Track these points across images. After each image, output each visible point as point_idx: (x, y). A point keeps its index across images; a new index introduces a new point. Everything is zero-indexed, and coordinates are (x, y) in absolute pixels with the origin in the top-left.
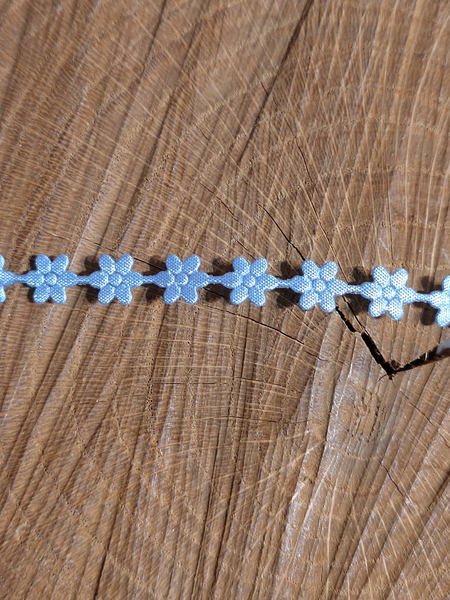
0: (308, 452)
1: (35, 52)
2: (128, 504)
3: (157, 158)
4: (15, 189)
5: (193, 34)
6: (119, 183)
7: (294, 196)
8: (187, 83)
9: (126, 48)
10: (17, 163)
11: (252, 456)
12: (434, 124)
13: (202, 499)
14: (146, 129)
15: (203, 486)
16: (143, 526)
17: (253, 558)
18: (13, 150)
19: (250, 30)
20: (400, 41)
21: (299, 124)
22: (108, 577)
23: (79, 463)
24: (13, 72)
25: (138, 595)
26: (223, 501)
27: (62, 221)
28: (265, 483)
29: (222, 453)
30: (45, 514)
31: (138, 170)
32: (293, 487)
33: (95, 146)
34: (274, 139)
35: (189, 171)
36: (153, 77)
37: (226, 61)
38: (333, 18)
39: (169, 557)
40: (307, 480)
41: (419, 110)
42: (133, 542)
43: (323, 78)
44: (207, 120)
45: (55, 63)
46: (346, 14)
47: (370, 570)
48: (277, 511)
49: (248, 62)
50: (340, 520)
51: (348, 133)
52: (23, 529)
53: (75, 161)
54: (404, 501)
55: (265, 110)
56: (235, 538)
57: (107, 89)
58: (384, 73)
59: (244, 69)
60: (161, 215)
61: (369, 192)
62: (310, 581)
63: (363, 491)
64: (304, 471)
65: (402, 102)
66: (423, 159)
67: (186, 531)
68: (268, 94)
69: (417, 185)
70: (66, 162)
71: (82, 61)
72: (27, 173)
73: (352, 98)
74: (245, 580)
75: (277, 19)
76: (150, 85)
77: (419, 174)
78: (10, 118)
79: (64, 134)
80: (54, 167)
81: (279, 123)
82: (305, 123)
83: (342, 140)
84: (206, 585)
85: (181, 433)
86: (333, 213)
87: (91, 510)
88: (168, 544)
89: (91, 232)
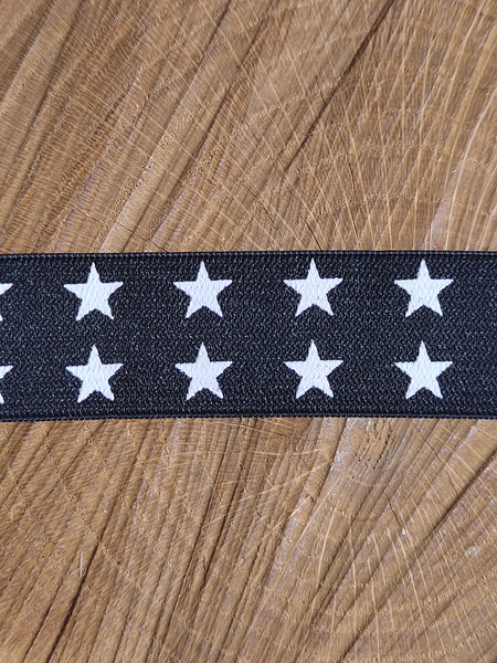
0: (314, 470)
1: (93, 21)
2: (128, 497)
3: (204, 152)
4: (54, 162)
5: (258, 30)
6: (161, 172)
7: (336, 213)
8: (245, 80)
9: (188, 33)
10: (59, 135)
11: (257, 466)
12: (488, 161)
13: (202, 502)
14: (197, 120)
15: (205, 489)
16: (140, 521)
17: (245, 566)
18: (56, 121)
19: (317, 35)
20: (466, 72)
21: (352, 140)
22: (98, 566)
23: (83, 450)
24: (67, 39)
25: (125, 588)
26: (223, 507)
27: (98, 202)
28: (268, 495)
29: (228, 460)
30: (42, 496)
31: (183, 162)
32: (294, 502)
33: (142, 130)
34: (326, 152)
35: (234, 171)
36: (211, 67)
37: (288, 64)
38: (403, 37)
39: (161, 555)
40: (309, 498)
41: (475, 145)
42: (128, 535)
43: (384, 97)
44: (260, 121)
45: (112, 37)
46: (417, 34)
47: (358, 595)
48: (275, 524)
49: (310, 67)
50: (335, 541)
51: (401, 158)
52: (18, 507)
53: (120, 143)
54: (400, 531)
55: (320, 121)
56: (230, 545)
57: (163, 72)
58: (446, 102)
59: (305, 75)
60: (199, 212)
61: (412, 220)
62: (297, 597)
63: (362, 515)
64: (307, 488)
65: (459, 134)
66: (471, 195)
67: (182, 532)
68: (325, 105)
69: (461, 220)
70: (110, 142)
71: (141, 40)
72: (68, 147)
73: (410, 122)
74: (235, 588)
75: (345, 28)
76: (207, 76)
77: (464, 211)
78: (57, 87)
79: (113, 112)
80: (97, 146)
81: (333, 136)
82: (359, 140)
83: (394, 164)
84: (194, 587)
85: (190, 434)
86: (374, 237)
87: (90, 499)
88: (162, 542)
89: (126, 218)
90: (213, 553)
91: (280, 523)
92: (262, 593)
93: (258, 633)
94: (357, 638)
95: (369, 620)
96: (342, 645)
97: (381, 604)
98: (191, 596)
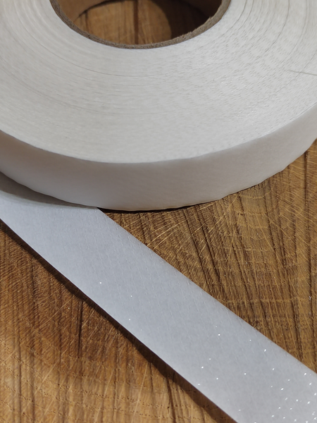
90: (213, 262)
91: (235, 231)
92: (250, 264)
93: (262, 285)
94: (310, 260)
95: (310, 250)
96: (306, 269)
97: (309, 240)
98: (217, 287)
